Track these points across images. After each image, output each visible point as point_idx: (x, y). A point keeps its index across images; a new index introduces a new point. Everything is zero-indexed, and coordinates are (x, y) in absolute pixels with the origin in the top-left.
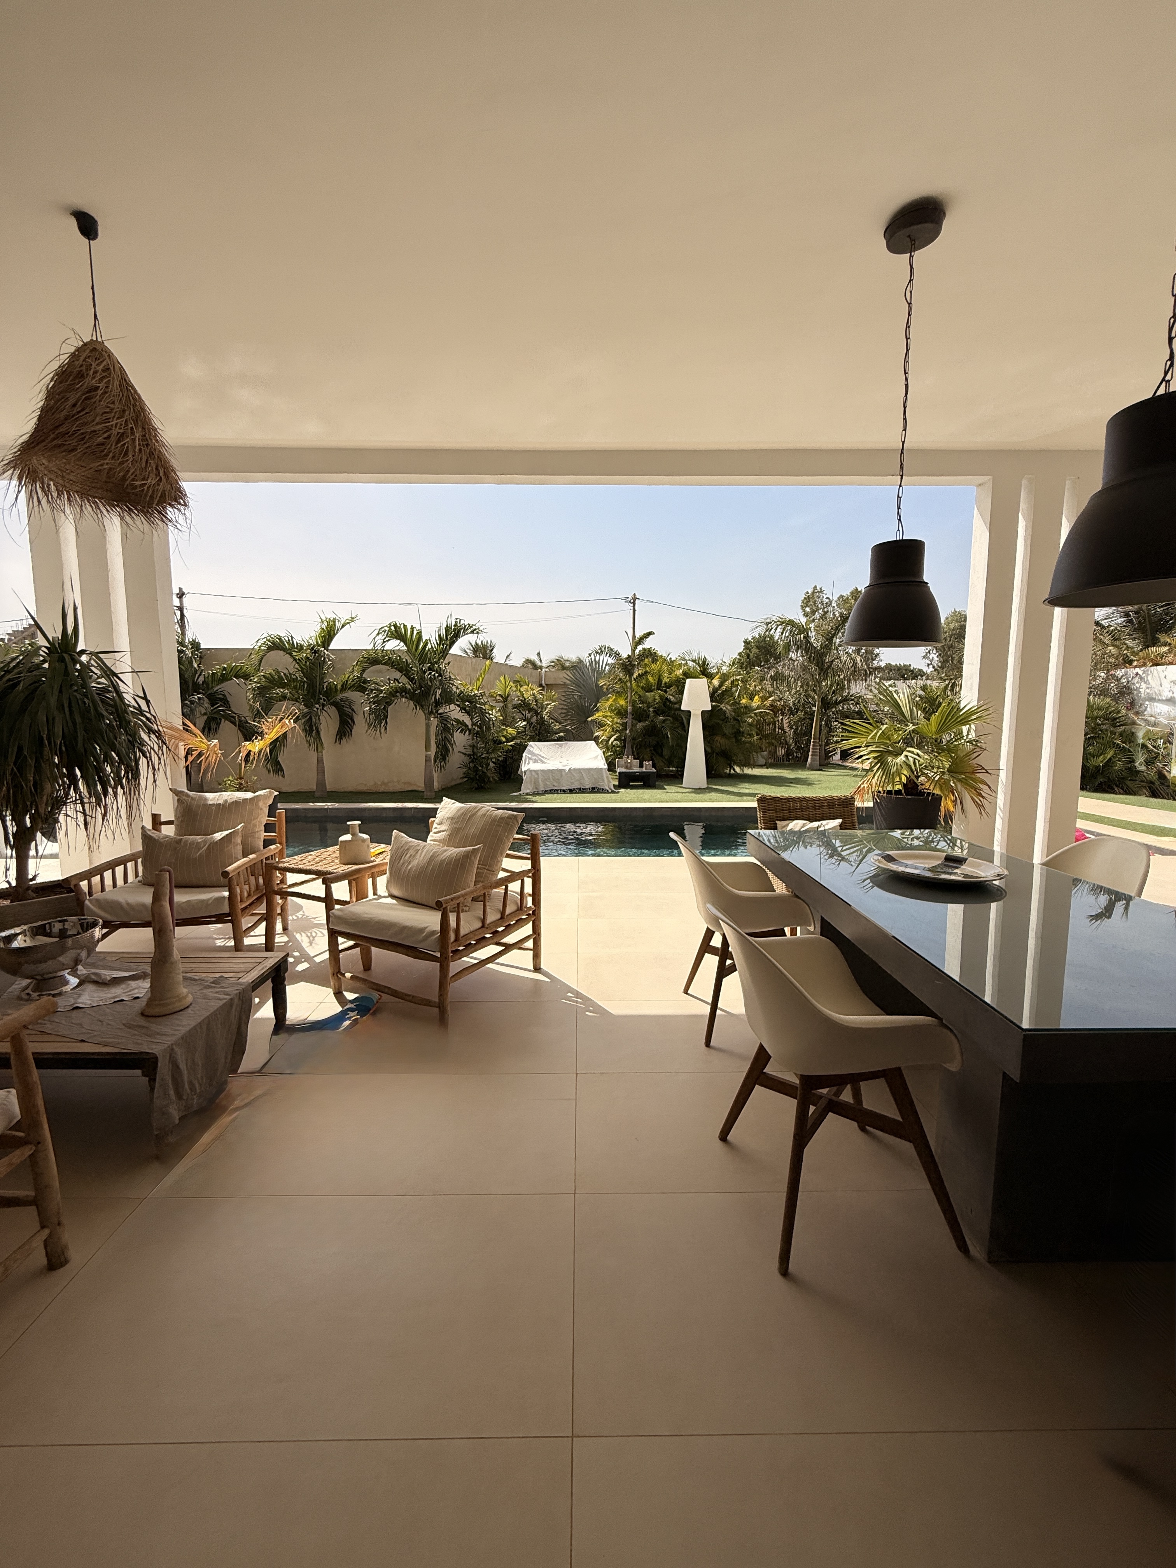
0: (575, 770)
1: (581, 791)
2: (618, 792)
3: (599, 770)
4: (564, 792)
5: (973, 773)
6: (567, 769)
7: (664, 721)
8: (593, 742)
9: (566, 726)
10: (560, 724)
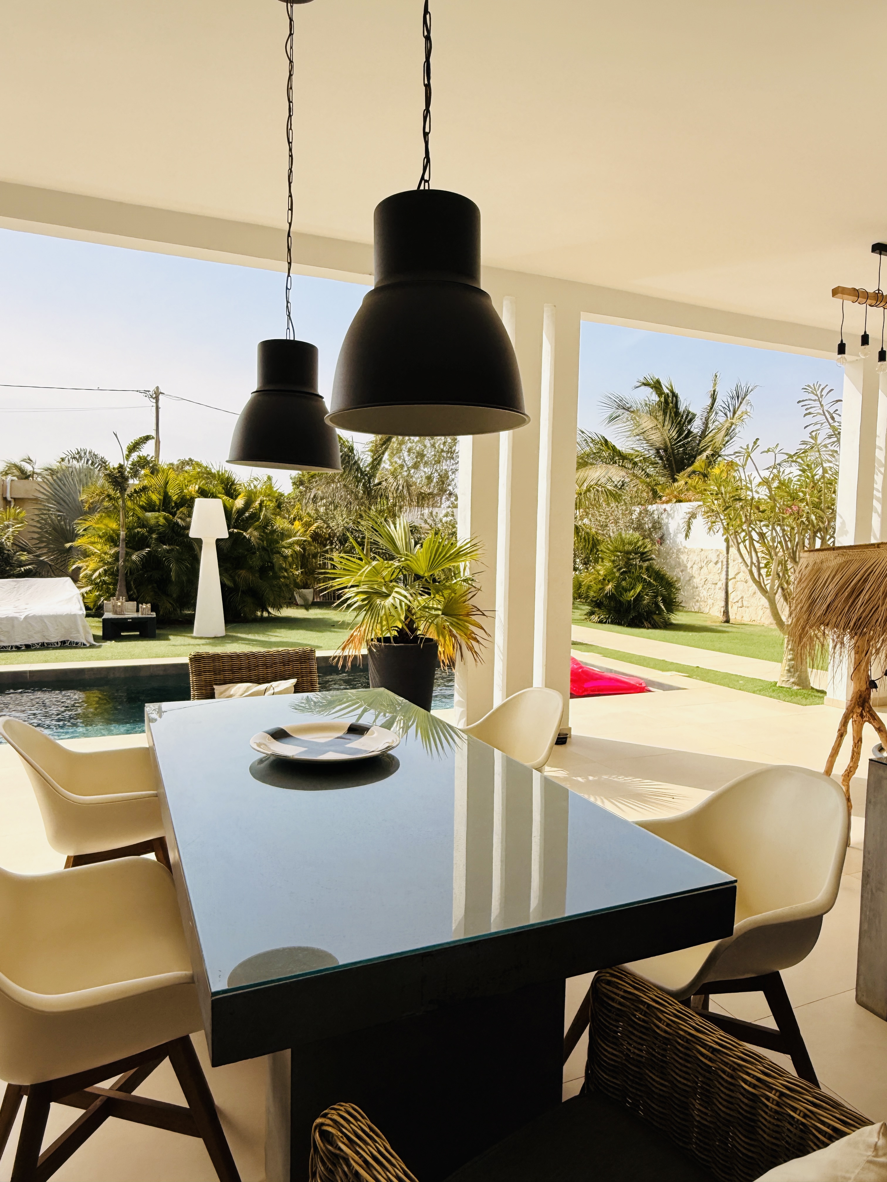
0: (34, 617)
1: (44, 646)
2: (100, 647)
3: (72, 618)
4: (18, 648)
5: (468, 615)
6: (23, 617)
7: (168, 551)
8: (68, 580)
9: (39, 556)
10: (29, 553)
